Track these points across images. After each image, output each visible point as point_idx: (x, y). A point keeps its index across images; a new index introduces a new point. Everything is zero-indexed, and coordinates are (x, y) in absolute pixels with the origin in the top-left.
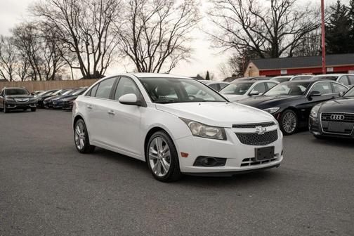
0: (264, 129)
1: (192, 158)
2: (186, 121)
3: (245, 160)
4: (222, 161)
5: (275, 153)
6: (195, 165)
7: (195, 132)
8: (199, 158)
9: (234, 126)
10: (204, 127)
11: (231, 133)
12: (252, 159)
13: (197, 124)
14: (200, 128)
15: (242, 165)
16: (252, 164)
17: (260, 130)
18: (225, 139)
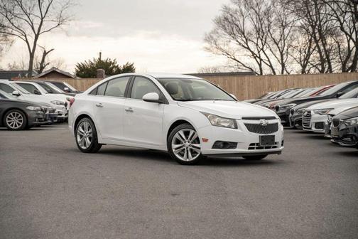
0: (267, 121)
1: (211, 143)
2: (206, 115)
3: (251, 144)
4: (234, 145)
5: (276, 141)
6: (213, 148)
7: (213, 123)
8: (217, 142)
9: (243, 118)
10: (220, 119)
11: (241, 123)
12: (257, 144)
13: (214, 116)
14: (217, 120)
15: (249, 148)
16: (257, 148)
17: (264, 122)
18: (236, 128)
